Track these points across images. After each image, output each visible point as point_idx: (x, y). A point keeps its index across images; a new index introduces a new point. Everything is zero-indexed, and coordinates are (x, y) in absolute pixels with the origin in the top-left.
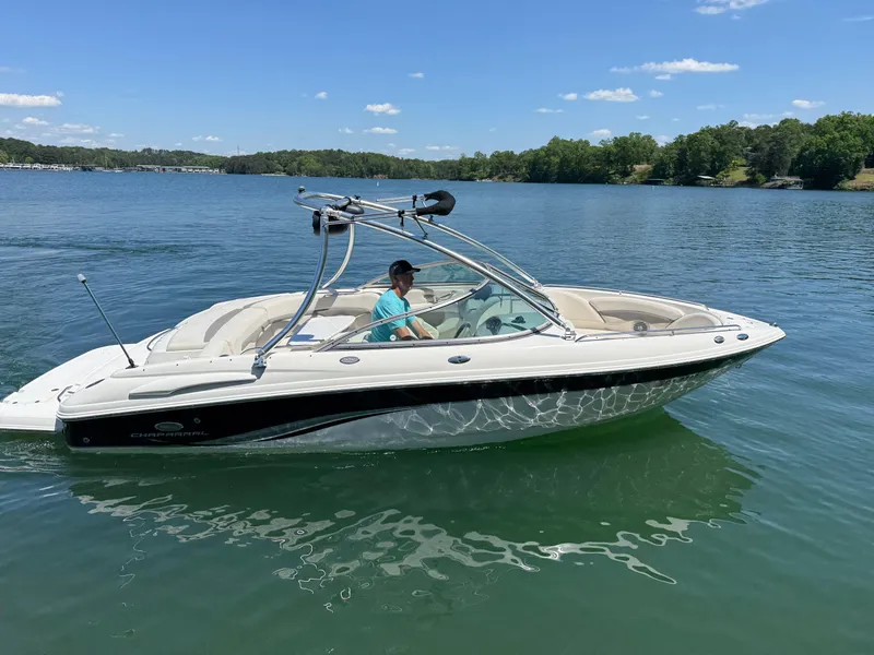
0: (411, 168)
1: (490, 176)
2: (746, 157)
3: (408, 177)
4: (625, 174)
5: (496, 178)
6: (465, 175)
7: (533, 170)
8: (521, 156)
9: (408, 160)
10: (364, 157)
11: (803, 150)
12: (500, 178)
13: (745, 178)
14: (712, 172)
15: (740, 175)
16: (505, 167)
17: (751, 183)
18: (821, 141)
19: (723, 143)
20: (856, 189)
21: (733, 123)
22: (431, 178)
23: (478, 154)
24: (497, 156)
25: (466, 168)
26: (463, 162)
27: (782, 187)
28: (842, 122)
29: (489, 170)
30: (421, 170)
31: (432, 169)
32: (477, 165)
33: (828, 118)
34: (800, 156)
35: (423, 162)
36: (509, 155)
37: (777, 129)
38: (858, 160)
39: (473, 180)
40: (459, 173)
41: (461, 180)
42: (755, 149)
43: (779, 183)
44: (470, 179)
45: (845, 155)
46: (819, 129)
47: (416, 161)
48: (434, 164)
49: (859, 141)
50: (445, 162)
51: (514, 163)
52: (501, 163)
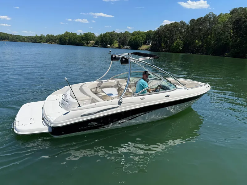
0: (17, 38)
1: (47, 42)
2: (118, 40)
3: (17, 41)
4: (88, 44)
5: (49, 43)
6: (38, 41)
7: (61, 41)
8: (56, 36)
9: (16, 35)
11: (130, 39)
12: (50, 43)
13: (118, 46)
14: (110, 44)
15: (117, 45)
16: (51, 39)
17: (119, 47)
18: (134, 37)
19: (112, 36)
20: (142, 50)
21: (114, 31)
22: (26, 42)
23: (42, 35)
24: (48, 36)
25: (38, 39)
26: (36, 37)
27: (126, 49)
28: (138, 33)
29: (46, 40)
30: (21, 39)
31: (26, 39)
32: (42, 38)
33: (135, 32)
34: (130, 41)
35: (22, 36)
36: (52, 36)
37: (124, 34)
38: (142, 42)
40: (36, 41)
41: (36, 43)
42: (120, 39)
43: (126, 48)
44: (40, 43)
45: (139, 41)
46: (133, 34)
47: (19, 36)
48: (27, 37)
49: (142, 38)
50: (30, 37)
51: (54, 38)
52: (50, 38)
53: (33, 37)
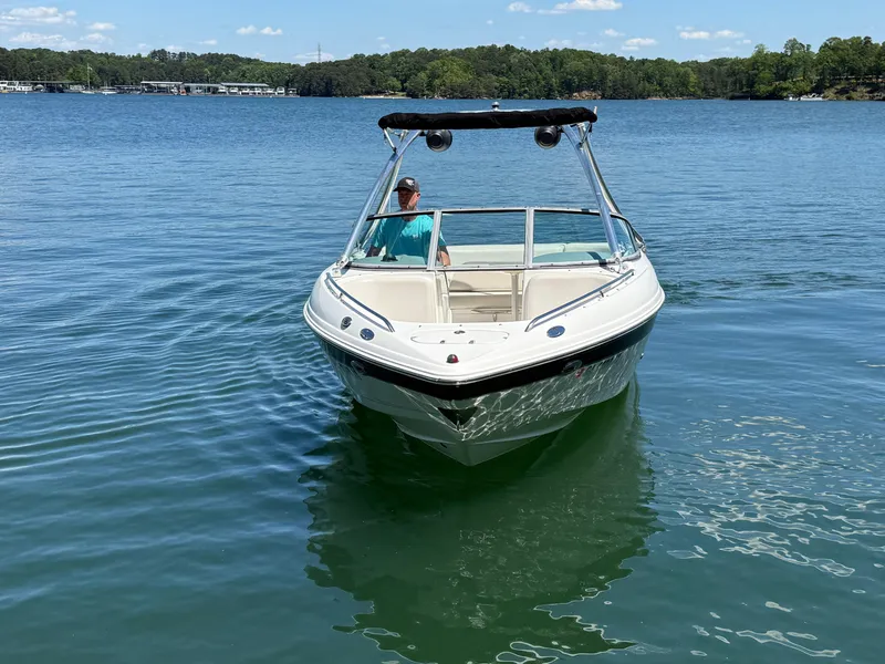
0: (648, 78)
1: (818, 89)
3: (642, 96)
5: (830, 93)
6: (763, 89)
9: (644, 62)
10: (556, 58)
12: (841, 92)
16: (852, 71)
22: (693, 95)
23: (793, 44)
24: (833, 47)
25: (766, 74)
26: (760, 61)
29: (815, 78)
30: (668, 80)
31: (693, 78)
32: (790, 67)
35: (672, 63)
36: (862, 46)
39: (781, 98)
40: (751, 84)
41: (755, 97)
44: (775, 95)
47: (659, 61)
48: (698, 67)
50: (720, 63)
51: (871, 61)
52: (843, 61)
53: (737, 62)
